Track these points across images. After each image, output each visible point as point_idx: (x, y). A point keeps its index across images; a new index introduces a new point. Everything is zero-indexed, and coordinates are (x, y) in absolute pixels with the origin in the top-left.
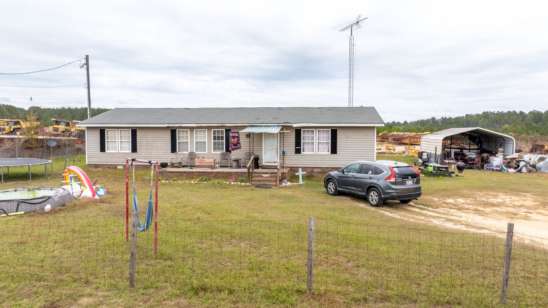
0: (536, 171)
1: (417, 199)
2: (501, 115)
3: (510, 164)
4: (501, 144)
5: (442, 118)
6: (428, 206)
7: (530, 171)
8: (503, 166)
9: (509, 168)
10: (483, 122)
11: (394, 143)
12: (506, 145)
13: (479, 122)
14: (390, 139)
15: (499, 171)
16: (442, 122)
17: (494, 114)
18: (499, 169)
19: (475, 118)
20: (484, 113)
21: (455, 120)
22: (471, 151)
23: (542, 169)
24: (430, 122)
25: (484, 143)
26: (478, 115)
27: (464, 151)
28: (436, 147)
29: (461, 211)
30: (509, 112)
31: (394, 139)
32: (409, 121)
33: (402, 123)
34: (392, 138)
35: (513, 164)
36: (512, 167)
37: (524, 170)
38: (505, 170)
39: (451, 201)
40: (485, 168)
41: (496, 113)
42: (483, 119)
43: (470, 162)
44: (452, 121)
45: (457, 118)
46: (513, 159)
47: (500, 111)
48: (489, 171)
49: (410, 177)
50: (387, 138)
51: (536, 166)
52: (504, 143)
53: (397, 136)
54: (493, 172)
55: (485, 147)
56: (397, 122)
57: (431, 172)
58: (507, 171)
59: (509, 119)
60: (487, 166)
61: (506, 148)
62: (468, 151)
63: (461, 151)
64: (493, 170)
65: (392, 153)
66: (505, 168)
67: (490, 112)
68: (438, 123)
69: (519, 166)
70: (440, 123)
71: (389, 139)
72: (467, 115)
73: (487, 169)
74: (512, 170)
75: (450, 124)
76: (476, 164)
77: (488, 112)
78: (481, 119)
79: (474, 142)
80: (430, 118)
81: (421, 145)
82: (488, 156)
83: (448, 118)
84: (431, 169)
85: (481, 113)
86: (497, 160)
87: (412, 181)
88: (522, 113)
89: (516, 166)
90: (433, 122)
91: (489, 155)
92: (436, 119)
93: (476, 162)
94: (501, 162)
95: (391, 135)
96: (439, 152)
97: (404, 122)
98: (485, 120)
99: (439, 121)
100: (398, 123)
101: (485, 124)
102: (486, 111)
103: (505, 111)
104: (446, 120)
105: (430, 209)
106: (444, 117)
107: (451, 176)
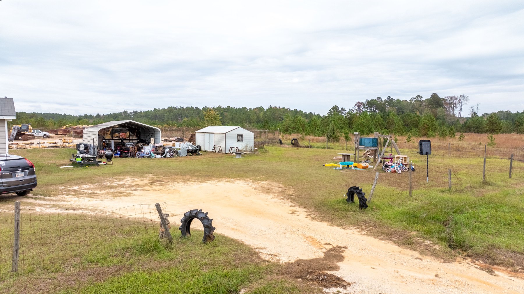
0: (177, 156)
1: (32, 190)
2: (182, 110)
3: (158, 152)
4: (152, 134)
5: (133, 111)
6: (46, 195)
7: (172, 156)
8: (152, 153)
9: (158, 155)
10: (168, 115)
11: (75, 136)
12: (156, 135)
13: (165, 115)
14: (72, 132)
15: (148, 157)
16: (133, 115)
17: (176, 108)
18: (148, 156)
19: (162, 112)
20: (169, 107)
21: (145, 113)
22: (131, 141)
23: (181, 154)
24: (122, 115)
25: (142, 134)
26: (164, 110)
27: (124, 141)
28: (93, 139)
29: (76, 196)
30: (188, 107)
31: (75, 132)
32: (101, 114)
33: (95, 116)
34: (74, 131)
35: (160, 151)
36: (159, 154)
37: (168, 156)
38: (153, 156)
39: (76, 188)
40: (137, 156)
41: (178, 108)
42: (168, 113)
43: (125, 151)
44: (142, 114)
45: (147, 112)
46: (159, 147)
47: (182, 107)
48: (140, 158)
49: (20, 170)
50: (68, 132)
51: (178, 151)
52: (155, 134)
53: (81, 129)
54: (144, 158)
55: (142, 138)
56: (89, 115)
57: (78, 163)
58: (155, 157)
59: (188, 113)
60: (139, 154)
61: (156, 137)
62: (129, 141)
63: (121, 142)
64: (144, 157)
65: (66, 146)
66: (153, 155)
67: (174, 107)
68: (130, 116)
69: (164, 153)
70: (132, 116)
71: (70, 132)
72: (155, 110)
73: (139, 157)
74: (159, 156)
75: (140, 117)
76: (130, 153)
77: (172, 107)
78: (166, 113)
79: (133, 134)
80: (122, 111)
81: (84, 137)
82: (142, 145)
83: (138, 111)
84: (79, 160)
85: (166, 108)
86: (147, 149)
87: (23, 173)
88: (197, 108)
89: (162, 153)
90: (125, 115)
91: (144, 144)
92: (128, 112)
93: (130, 151)
94: (150, 150)
95: (75, 128)
96: (96, 143)
97: (97, 115)
98: (170, 114)
99: (131, 115)
100: (91, 115)
101: (170, 117)
102: (170, 106)
103: (185, 107)
104: (137, 113)
105: (46, 198)
106: (135, 111)
107: (98, 165)
